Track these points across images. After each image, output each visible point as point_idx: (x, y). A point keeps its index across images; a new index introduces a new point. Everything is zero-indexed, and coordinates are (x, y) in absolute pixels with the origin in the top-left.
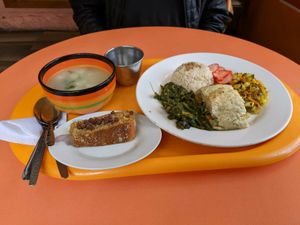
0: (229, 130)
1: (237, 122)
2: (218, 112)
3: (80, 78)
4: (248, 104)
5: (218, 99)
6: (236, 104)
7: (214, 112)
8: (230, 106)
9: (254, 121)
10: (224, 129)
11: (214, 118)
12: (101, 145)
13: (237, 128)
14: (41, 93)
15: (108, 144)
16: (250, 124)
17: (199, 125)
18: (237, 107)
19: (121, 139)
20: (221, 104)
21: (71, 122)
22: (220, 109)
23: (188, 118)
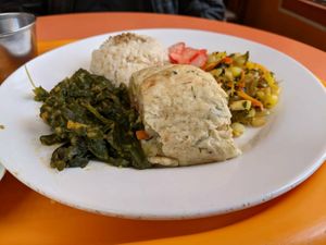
0: (190, 164)
1: (209, 143)
2: (161, 121)
4: (238, 105)
5: (159, 89)
6: (205, 99)
7: (151, 119)
8: (190, 105)
9: (255, 141)
10: (178, 164)
11: (152, 137)
13: (211, 158)
16: (243, 149)
17: (113, 157)
18: (206, 106)
20: (167, 101)
22: (165, 114)
23: (83, 138)
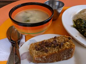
3: (31, 16)
12: (53, 62)
14: (10, 23)
15: (57, 61)
19: (65, 58)
21: (28, 41)
